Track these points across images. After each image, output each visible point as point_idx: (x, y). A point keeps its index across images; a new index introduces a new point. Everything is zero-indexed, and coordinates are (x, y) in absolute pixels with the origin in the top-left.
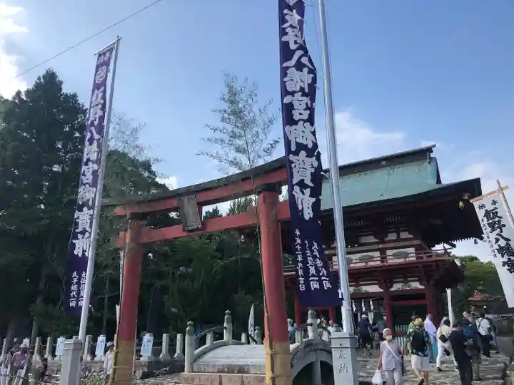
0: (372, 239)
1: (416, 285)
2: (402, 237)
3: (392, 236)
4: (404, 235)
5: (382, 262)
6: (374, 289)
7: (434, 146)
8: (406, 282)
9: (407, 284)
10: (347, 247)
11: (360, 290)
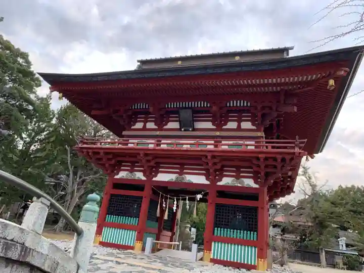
0: (209, 125)
1: (249, 183)
2: (242, 127)
3: (232, 125)
4: (247, 125)
5: (216, 146)
6: (200, 180)
7: (292, 49)
8: (238, 177)
9: (239, 181)
10: (180, 130)
11: (183, 179)
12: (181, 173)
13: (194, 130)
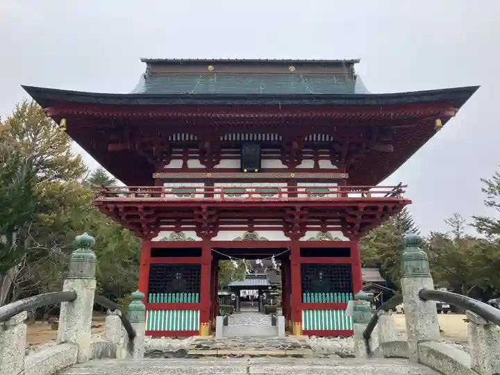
0: (278, 164)
1: (338, 236)
2: (321, 167)
3: (308, 164)
4: (325, 164)
6: (275, 236)
7: (357, 61)
8: (324, 230)
9: (326, 234)
10: (241, 170)
11: (255, 236)
12: (251, 230)
13: (261, 170)
